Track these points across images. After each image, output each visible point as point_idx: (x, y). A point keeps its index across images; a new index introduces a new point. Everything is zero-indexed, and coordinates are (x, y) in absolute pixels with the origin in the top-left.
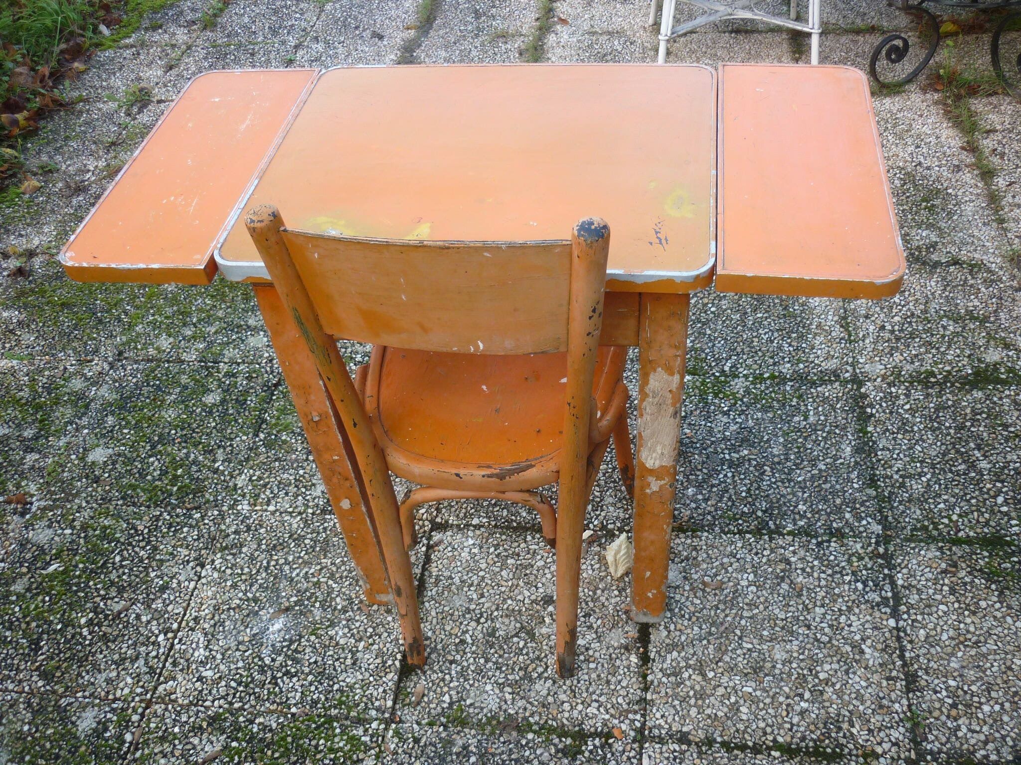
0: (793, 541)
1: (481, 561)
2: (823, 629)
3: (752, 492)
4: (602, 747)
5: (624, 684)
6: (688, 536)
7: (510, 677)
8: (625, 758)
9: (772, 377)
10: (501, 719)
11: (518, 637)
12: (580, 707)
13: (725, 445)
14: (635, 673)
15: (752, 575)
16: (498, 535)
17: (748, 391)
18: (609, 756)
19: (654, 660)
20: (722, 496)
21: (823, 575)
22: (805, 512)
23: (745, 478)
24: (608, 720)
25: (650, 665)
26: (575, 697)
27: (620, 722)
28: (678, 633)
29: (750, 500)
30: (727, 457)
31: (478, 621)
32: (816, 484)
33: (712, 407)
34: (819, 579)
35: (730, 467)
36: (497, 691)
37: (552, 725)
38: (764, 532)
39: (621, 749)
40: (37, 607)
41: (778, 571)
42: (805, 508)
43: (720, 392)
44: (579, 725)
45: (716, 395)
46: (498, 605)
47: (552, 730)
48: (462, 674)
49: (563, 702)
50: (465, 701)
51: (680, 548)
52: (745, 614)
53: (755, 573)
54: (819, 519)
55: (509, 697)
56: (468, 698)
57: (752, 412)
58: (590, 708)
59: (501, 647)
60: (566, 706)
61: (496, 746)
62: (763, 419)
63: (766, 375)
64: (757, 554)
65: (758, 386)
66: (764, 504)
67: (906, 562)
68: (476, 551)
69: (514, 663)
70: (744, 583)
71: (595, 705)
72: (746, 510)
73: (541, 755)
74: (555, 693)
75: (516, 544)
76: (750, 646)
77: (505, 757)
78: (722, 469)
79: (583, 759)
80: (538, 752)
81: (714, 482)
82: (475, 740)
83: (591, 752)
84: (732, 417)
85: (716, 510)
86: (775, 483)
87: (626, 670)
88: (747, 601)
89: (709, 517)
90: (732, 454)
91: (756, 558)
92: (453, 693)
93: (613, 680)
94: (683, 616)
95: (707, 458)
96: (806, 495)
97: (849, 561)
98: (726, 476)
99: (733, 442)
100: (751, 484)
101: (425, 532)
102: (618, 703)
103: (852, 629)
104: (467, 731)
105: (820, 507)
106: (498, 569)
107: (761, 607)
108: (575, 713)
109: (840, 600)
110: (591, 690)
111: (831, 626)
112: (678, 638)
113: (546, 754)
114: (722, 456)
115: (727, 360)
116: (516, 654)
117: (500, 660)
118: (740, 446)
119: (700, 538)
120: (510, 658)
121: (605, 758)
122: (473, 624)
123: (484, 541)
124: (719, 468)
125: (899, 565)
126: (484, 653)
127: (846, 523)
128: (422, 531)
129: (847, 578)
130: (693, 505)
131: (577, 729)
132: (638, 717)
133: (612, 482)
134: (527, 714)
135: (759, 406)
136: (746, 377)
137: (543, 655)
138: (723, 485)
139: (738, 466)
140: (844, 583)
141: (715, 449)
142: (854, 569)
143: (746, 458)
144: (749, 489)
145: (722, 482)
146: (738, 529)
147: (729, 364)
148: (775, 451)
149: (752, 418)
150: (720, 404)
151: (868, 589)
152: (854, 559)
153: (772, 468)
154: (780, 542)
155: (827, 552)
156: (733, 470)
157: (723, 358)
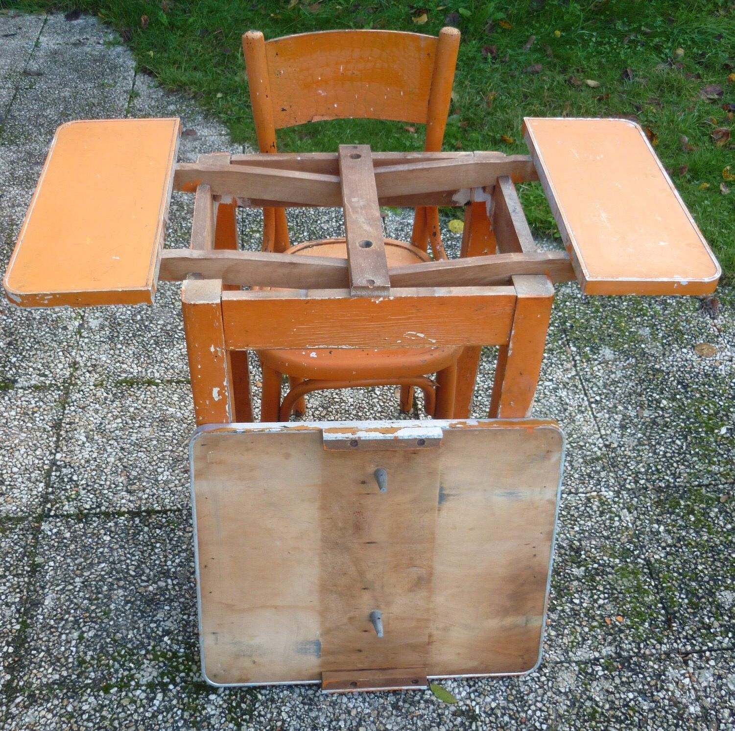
0: (121, 507)
3: (150, 547)
9: (107, 690)
13: (170, 594)
15: (159, 479)
17: (139, 665)
21: (102, 483)
22: (105, 534)
23: (155, 560)
27: (258, 390)
29: (153, 541)
30: (169, 581)
32: (88, 562)
33: (180, 638)
34: (106, 480)
35: (169, 570)
36: (344, 398)
38: (144, 514)
39: (257, 376)
41: (138, 484)
42: (105, 538)
43: (170, 660)
44: (285, 386)
45: (175, 654)
52: (168, 453)
53: (157, 480)
54: (94, 529)
63: (114, 690)
64: (153, 495)
65: (126, 673)
66: (141, 538)
67: (31, 500)
70: (166, 473)
72: (158, 531)
76: (167, 434)
81: (185, 554)
84: (161, 629)
85: (185, 528)
86: (128, 558)
90: (164, 584)
91: (155, 491)
92: (374, 395)
95: (189, 578)
96: (101, 550)
97: (78, 494)
98: (173, 562)
99: (162, 598)
100: (150, 555)
102: (260, 399)
103: (90, 449)
105: (90, 540)
108: (288, 391)
109: (93, 467)
111: (105, 450)
114: (175, 582)
117: (347, 415)
118: (156, 594)
120: (340, 417)
124: (178, 568)
125: (37, 497)
127: (70, 528)
129: (84, 482)
135: (129, 646)
136: (138, 686)
138: (176, 552)
139: (160, 572)
140: (86, 479)
141: (181, 588)
142: (76, 489)
143: (151, 581)
144: (152, 550)
145: (177, 555)
146: (166, 514)
147: (156, 702)
148: (121, 592)
149: (138, 628)
150: (172, 643)
151: (69, 476)
152: (73, 496)
153: (127, 573)
154: (132, 505)
155: (94, 500)
156: (166, 567)
157: (162, 713)
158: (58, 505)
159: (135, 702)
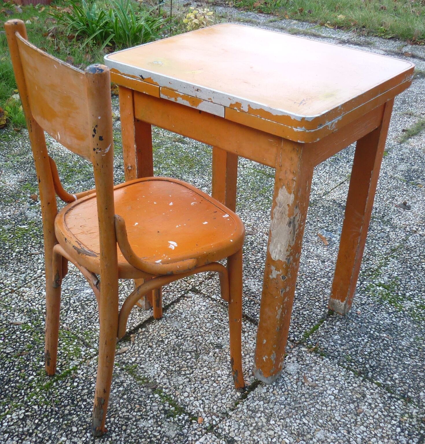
0: (376, 388)
1: (202, 314)
2: (357, 437)
3: (372, 355)
4: (187, 421)
5: (223, 401)
6: (317, 356)
7: (170, 367)
8: (193, 432)
10: (150, 381)
11: (190, 354)
12: (192, 398)
13: (376, 326)
14: (234, 400)
15: (337, 391)
16: (220, 308)
17: (411, 310)
18: (186, 426)
19: (248, 399)
20: (353, 348)
21: (380, 413)
22: (396, 379)
23: (373, 346)
24: (201, 412)
25: (244, 400)
26: (194, 393)
27: (206, 416)
28: (272, 394)
29: (368, 357)
30: (372, 332)
31: (177, 337)
32: (415, 369)
33: (383, 307)
34: (376, 413)
35: (369, 337)
36: (159, 369)
37: (172, 398)
38: (363, 375)
39: (195, 427)
40: (6, 237)
41: (354, 397)
42: (397, 377)
43: (394, 302)
44: (185, 406)
45: (390, 302)
46: (193, 336)
47: (169, 400)
48: (150, 354)
49: (186, 392)
50: (141, 365)
51: (307, 358)
52: (317, 406)
53: (340, 391)
54: (402, 387)
55: (162, 374)
56: (144, 364)
57: (405, 320)
58: (196, 401)
59: (178, 353)
60: (186, 394)
61: (136, 390)
62: (409, 326)
64: (349, 383)
65: (420, 310)
66: (374, 363)
68: (203, 308)
69: (178, 363)
70: (329, 392)
71: (201, 402)
72: (361, 360)
73: (154, 406)
74: (186, 386)
75: (225, 316)
76: (306, 422)
77: (136, 397)
78: (364, 336)
79: (172, 420)
80: (153, 404)
81: (354, 339)
82: (130, 382)
83: (179, 420)
84: (391, 316)
85: (343, 352)
86: (389, 357)
87: (230, 396)
88: (324, 401)
89: (336, 353)
90: (376, 333)
92: (139, 359)
93: (220, 396)
94: (282, 389)
95: (359, 327)
96: (404, 372)
97: (402, 415)
98: (363, 340)
99: (381, 327)
100: (375, 351)
101: (186, 289)
102: (213, 408)
104: (129, 376)
105: (408, 381)
106: (207, 321)
107: (329, 408)
108: (187, 400)
109: (380, 430)
110: (205, 394)
111: (363, 439)
112: (269, 396)
113: (157, 407)
114: (369, 330)
115: (411, 291)
116: (183, 360)
117: (173, 358)
118: (384, 331)
119: (323, 359)
120: (178, 360)
121: (183, 426)
122: (174, 337)
123: (211, 307)
124: (362, 335)
126: (168, 351)
127: (418, 397)
128: (185, 288)
129: (394, 422)
130: (332, 344)
131: (182, 406)
132: (217, 420)
133: (297, 313)
134: (164, 387)
135: (412, 319)
136: (416, 303)
137: (195, 367)
138: (358, 343)
139: (375, 339)
140: (390, 423)
141: (368, 326)
142: (402, 420)
143: (382, 338)
144: (371, 352)
145: (358, 342)
146: (348, 366)
147: (411, 293)
148: (403, 343)
149: (403, 322)
150: (389, 308)
151: (402, 434)
152: (407, 415)
153: (394, 350)
154: (368, 385)
155: (392, 403)
156: (369, 339)
157: (410, 289)
158: (421, 416)
159: (421, 298)
